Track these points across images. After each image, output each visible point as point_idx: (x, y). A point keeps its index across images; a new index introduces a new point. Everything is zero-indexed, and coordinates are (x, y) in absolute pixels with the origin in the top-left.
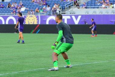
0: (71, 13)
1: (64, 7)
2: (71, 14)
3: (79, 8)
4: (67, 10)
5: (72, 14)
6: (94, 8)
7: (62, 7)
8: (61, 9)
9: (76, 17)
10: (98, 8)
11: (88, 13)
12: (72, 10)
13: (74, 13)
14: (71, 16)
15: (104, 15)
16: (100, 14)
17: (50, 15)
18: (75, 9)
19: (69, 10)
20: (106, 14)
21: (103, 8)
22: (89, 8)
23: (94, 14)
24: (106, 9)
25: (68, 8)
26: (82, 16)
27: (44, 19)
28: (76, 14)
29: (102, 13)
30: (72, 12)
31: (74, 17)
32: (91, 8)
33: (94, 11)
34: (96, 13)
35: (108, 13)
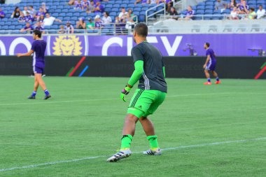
0: (158, 31)
1: (142, 17)
2: (160, 33)
3: (177, 19)
4: (150, 23)
5: (162, 31)
6: (211, 19)
7: (139, 17)
8: (137, 22)
9: (172, 39)
10: (220, 18)
11: (197, 30)
12: (162, 24)
13: (167, 31)
14: (158, 37)
15: (234, 35)
16: (226, 32)
17: (110, 35)
18: (167, 22)
19: (155, 24)
20: (240, 32)
21: (233, 18)
22: (201, 18)
23: (212, 32)
24: (239, 21)
25: (153, 19)
26: (185, 37)
27: (97, 45)
28: (170, 33)
29: (229, 30)
30: (161, 29)
31: (165, 40)
32: (205, 18)
33: (211, 26)
34: (216, 30)
35: (243, 30)
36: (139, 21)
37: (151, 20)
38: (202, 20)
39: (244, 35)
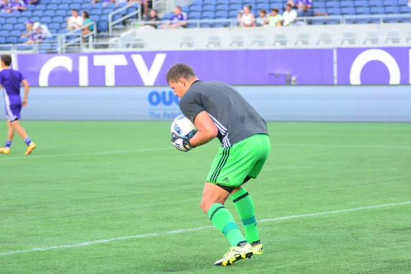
0: (128, 46)
1: (103, 25)
2: (131, 49)
3: (156, 26)
4: (116, 33)
5: (135, 47)
6: (212, 26)
7: (98, 25)
8: (95, 32)
9: (149, 58)
10: (226, 25)
11: (190, 45)
12: (134, 34)
13: (141, 46)
14: (128, 56)
15: (247, 52)
16: (235, 47)
17: (52, 52)
18: (141, 31)
19: (123, 34)
20: (256, 47)
22: (195, 25)
23: (212, 47)
24: (255, 29)
25: (121, 26)
26: (170, 55)
27: (33, 69)
28: (146, 49)
29: (240, 44)
30: (132, 43)
31: (138, 61)
32: (202, 25)
33: (211, 38)
34: (219, 44)
35: (261, 44)
36: (98, 31)
37: (118, 29)
38: (198, 29)
39: (263, 51)
